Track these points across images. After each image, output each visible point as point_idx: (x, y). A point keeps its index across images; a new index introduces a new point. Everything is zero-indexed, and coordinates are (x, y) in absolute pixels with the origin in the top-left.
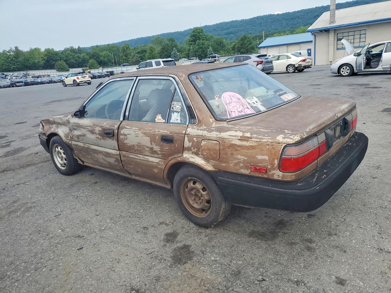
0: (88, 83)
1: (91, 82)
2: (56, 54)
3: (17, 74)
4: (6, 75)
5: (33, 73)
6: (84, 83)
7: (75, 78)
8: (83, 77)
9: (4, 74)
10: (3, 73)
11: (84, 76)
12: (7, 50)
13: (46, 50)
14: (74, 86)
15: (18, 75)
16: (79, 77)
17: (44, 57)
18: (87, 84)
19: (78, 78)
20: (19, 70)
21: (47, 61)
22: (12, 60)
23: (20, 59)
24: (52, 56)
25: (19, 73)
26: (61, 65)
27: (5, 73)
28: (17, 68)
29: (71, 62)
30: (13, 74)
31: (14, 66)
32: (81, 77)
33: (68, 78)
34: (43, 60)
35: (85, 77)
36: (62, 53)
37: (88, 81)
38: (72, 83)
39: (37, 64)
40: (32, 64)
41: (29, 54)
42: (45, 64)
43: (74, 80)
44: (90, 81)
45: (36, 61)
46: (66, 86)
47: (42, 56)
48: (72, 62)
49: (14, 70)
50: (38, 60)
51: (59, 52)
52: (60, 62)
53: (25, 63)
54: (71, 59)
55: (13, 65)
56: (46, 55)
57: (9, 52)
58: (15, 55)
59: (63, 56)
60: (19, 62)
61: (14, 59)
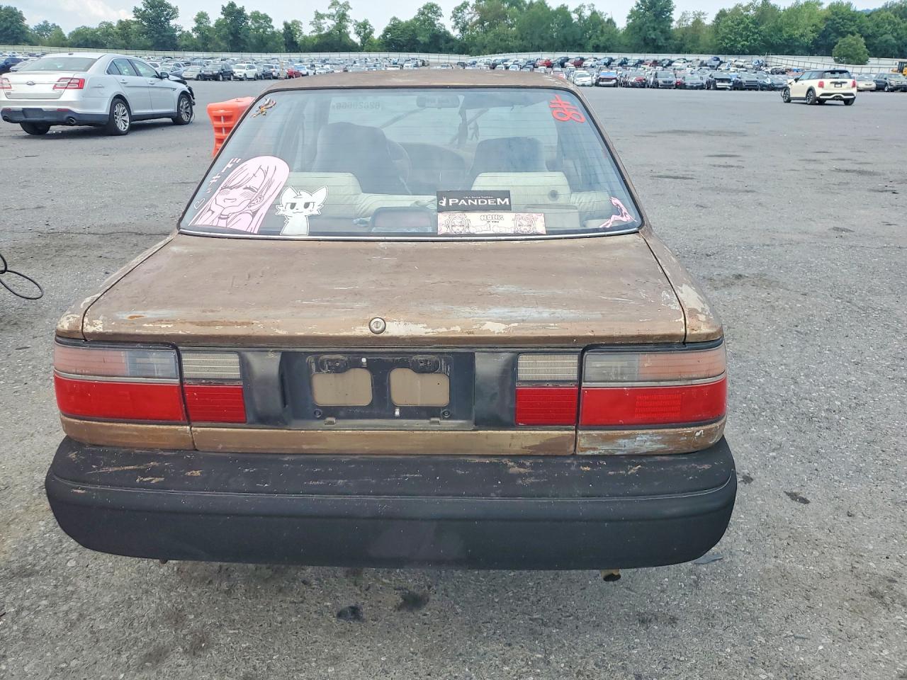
0: (844, 100)
1: (853, 99)
2: (854, 17)
3: (743, 60)
4: (721, 62)
5: (779, 61)
6: (833, 99)
7: (814, 83)
8: (836, 83)
9: (718, 59)
10: (719, 56)
11: (839, 80)
12: (745, 5)
13: (831, 7)
14: (806, 104)
15: (745, 65)
16: (827, 82)
17: (819, 25)
18: (842, 102)
19: (821, 85)
20: (753, 51)
21: (824, 35)
22: (746, 28)
23: (762, 28)
24: (839, 23)
25: (749, 58)
26: (851, 45)
27: (722, 58)
28: (749, 47)
29: (884, 40)
30: (736, 61)
31: (746, 43)
32: (831, 83)
33: (799, 83)
34: (813, 32)
35: (841, 83)
36: (868, 16)
37: (845, 94)
38: (804, 95)
39: (796, 40)
40: (785, 40)
41: (788, 15)
42: (815, 41)
43: (811, 89)
44: (852, 94)
45: (797, 33)
46: (789, 101)
47: (815, 21)
48: (886, 41)
49: (742, 53)
50: (801, 31)
51: (861, 12)
52: (849, 39)
53: (771, 36)
54: (886, 33)
55: (744, 40)
56: (827, 19)
57: (746, 9)
58: (757, 16)
59: (869, 24)
60: (759, 33)
61: (751, 25)
